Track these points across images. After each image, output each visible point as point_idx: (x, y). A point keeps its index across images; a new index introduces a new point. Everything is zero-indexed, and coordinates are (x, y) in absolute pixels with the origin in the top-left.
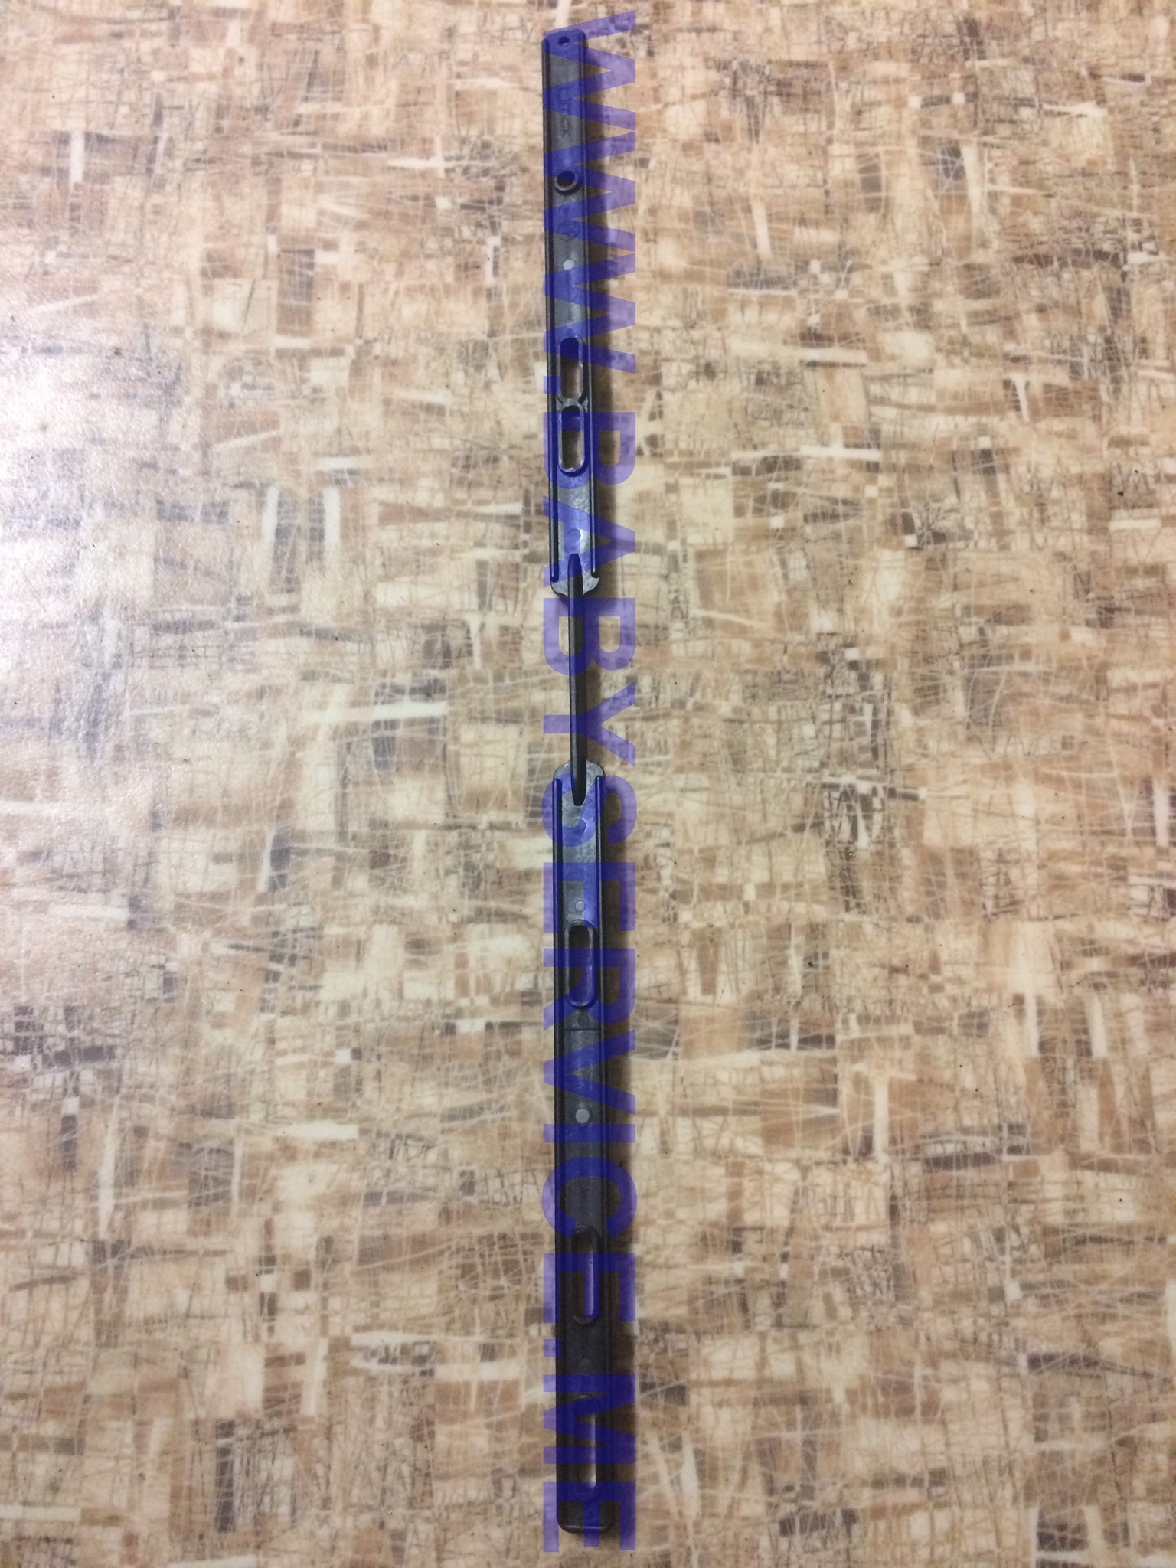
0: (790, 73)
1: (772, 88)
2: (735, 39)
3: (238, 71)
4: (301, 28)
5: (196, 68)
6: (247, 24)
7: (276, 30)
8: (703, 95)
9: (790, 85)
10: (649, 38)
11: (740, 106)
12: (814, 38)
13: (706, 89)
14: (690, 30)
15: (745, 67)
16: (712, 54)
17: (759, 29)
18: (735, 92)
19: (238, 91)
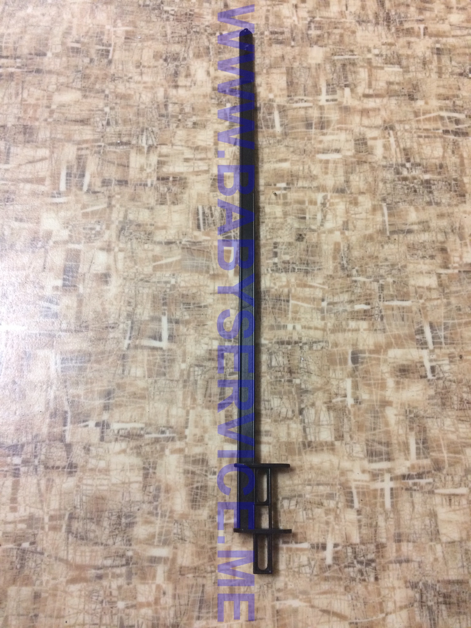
0: (450, 588)
1: (441, 599)
2: (420, 567)
3: (162, 601)
4: (195, 569)
5: (141, 599)
6: (167, 568)
7: (182, 571)
8: (406, 607)
9: (450, 596)
10: (375, 569)
11: (426, 613)
12: (460, 564)
13: (407, 603)
14: (395, 562)
15: (425, 585)
16: (409, 578)
17: (431, 559)
18: (422, 603)
19: (163, 614)
